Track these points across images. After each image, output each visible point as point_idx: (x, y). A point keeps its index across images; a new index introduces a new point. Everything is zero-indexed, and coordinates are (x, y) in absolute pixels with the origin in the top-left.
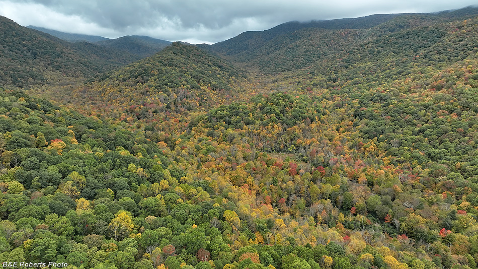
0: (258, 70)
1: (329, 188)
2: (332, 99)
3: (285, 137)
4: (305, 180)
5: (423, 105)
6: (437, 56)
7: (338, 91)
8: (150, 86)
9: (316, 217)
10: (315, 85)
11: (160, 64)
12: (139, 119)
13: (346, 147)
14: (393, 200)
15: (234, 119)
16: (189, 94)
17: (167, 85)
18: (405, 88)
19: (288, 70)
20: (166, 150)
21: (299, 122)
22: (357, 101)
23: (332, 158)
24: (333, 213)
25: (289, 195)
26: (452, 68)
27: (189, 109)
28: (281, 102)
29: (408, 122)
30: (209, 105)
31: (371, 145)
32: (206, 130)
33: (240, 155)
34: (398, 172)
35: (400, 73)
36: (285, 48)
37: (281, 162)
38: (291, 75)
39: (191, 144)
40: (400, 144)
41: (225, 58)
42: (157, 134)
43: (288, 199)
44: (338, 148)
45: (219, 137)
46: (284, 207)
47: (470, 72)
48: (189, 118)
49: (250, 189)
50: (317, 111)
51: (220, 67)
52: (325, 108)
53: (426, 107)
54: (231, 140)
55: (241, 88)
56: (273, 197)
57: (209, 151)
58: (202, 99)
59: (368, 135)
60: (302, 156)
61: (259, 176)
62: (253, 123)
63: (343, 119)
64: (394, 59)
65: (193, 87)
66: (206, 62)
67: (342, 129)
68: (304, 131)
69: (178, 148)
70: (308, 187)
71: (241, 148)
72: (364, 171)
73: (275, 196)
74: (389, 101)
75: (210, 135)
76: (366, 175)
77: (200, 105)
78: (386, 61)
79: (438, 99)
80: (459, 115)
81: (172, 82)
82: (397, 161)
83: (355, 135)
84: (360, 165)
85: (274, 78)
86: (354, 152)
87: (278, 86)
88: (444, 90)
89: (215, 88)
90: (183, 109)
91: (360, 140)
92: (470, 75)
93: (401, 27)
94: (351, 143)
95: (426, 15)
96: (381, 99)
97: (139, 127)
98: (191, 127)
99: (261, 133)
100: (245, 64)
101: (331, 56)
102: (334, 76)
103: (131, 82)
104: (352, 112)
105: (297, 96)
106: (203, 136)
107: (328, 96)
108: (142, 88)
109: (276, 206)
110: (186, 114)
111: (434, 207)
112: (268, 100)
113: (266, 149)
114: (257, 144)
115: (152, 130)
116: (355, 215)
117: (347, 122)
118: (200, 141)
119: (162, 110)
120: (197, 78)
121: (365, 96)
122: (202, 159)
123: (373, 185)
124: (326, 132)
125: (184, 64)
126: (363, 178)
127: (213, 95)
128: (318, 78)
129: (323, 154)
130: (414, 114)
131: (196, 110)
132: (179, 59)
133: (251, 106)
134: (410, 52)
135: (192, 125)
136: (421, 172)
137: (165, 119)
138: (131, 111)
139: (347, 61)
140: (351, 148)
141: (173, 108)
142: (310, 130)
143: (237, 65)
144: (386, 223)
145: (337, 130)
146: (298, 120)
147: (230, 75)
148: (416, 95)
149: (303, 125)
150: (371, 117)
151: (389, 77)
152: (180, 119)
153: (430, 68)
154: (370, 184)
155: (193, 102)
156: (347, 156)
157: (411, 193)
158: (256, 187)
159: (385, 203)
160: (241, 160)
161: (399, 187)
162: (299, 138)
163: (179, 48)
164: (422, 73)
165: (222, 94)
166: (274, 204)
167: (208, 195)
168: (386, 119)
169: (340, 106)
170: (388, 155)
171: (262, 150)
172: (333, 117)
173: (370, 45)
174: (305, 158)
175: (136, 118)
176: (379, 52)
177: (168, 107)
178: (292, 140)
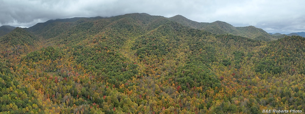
0: (42, 37)
1: (69, 87)
2: (66, 48)
3: (53, 65)
4: (61, 85)
5: (92, 49)
6: (92, 31)
7: (68, 45)
8: (9, 44)
9: (66, 102)
10: (61, 43)
11: (12, 35)
12: (5, 57)
13: (72, 68)
14: (89, 88)
15: (35, 58)
16: (21, 47)
17: (14, 43)
18: (86, 43)
19: (52, 37)
20: (13, 71)
21: (57, 58)
22: (73, 49)
23: (69, 73)
24: (71, 99)
25: (56, 92)
26: (96, 35)
27: (21, 53)
28: (51, 50)
29: (89, 55)
30: (27, 52)
31: (80, 66)
32: (26, 63)
33: (38, 74)
34: (88, 75)
35: (84, 37)
36: (50, 29)
37: (52, 77)
38: (53, 39)
39: (21, 69)
40: (88, 64)
41: (32, 33)
42: (10, 64)
43: (55, 95)
44: (70, 68)
45: (30, 66)
46: (54, 99)
47: (101, 37)
48: (21, 57)
49: (42, 91)
50: (62, 53)
51: (30, 36)
52: (64, 52)
53: (93, 49)
54: (34, 67)
55: (37, 44)
56: (50, 95)
57: (27, 72)
58: (25, 49)
59: (79, 62)
60: (59, 73)
61: (45, 84)
62: (42, 59)
63: (70, 56)
64: (82, 33)
65: (22, 45)
66: (26, 34)
67: (70, 60)
68: (59, 62)
69: (16, 71)
70: (62, 88)
71: (38, 71)
72: (79, 77)
73: (51, 94)
74: (83, 48)
75: (27, 65)
76: (80, 79)
77: (24, 52)
78: (80, 33)
79: (95, 46)
80: (101, 51)
81: (15, 42)
82: (88, 71)
83: (74, 62)
84: (77, 75)
85: (48, 41)
86: (75, 70)
87: (49, 44)
88: (96, 43)
89: (29, 45)
90: (18, 54)
91: (76, 64)
92: (101, 38)
93: (82, 22)
94: (73, 66)
95: (88, 18)
96: (81, 47)
97: (4, 61)
98: (21, 61)
99: (45, 64)
100: (38, 35)
101: (64, 32)
102: (66, 39)
103: (3, 42)
104: (73, 53)
105: (55, 48)
106: (25, 65)
107: (65, 47)
108: (6, 44)
109: (51, 99)
110: (20, 56)
111: (101, 87)
112: (46, 50)
113: (46, 71)
114: (43, 68)
115: (9, 62)
116: (78, 98)
117: (72, 57)
118: (24, 67)
119: (12, 54)
120: (23, 41)
121: (76, 46)
122: (25, 76)
123: (82, 83)
124: (65, 62)
125: (19, 35)
126: (79, 81)
127: (28, 47)
128: (61, 40)
129: (65, 71)
130: (90, 52)
131: (23, 54)
132: (18, 33)
133: (41, 52)
134: (86, 30)
135: (22, 60)
136: (95, 74)
137: (13, 57)
138: (3, 54)
139: (69, 34)
140: (74, 68)
141: (15, 53)
142: (60, 62)
143: (36, 35)
144: (88, 99)
145: (69, 61)
146: (57, 57)
147: (34, 40)
148: (90, 45)
149: (58, 60)
150: (79, 55)
151: (81, 39)
152: (18, 57)
153: (91, 35)
154: (81, 83)
155: (22, 51)
156: (73, 72)
157: (94, 83)
158: (44, 90)
159: (87, 90)
160: (38, 77)
161: (90, 82)
162: (57, 65)
163: (18, 29)
164: (90, 37)
165: (31, 47)
166: (51, 98)
167: (27, 95)
168: (83, 55)
169: (69, 51)
170: (85, 69)
171: (45, 71)
172: (67, 55)
173: (75, 28)
174: (59, 74)
175: (4, 57)
176: (78, 30)
177: (14, 53)
178: (55, 66)
